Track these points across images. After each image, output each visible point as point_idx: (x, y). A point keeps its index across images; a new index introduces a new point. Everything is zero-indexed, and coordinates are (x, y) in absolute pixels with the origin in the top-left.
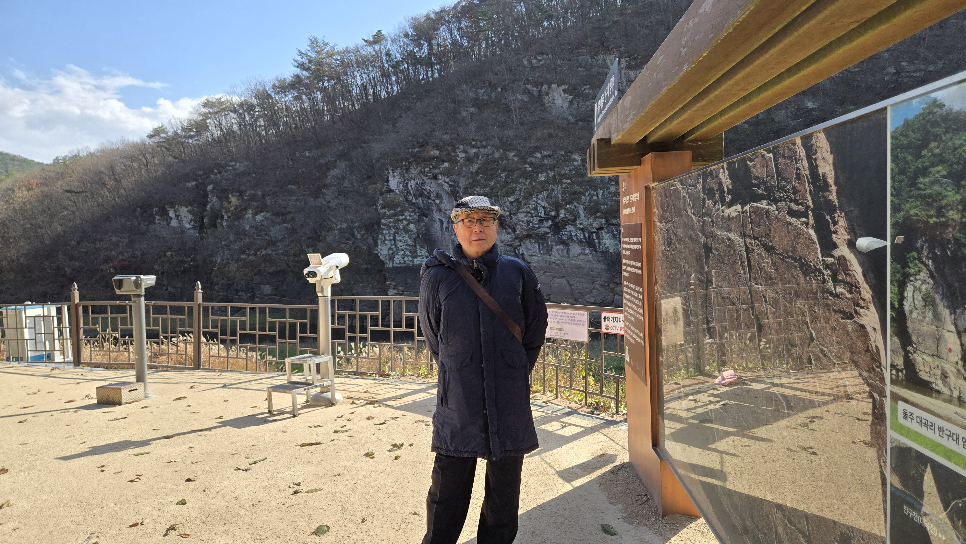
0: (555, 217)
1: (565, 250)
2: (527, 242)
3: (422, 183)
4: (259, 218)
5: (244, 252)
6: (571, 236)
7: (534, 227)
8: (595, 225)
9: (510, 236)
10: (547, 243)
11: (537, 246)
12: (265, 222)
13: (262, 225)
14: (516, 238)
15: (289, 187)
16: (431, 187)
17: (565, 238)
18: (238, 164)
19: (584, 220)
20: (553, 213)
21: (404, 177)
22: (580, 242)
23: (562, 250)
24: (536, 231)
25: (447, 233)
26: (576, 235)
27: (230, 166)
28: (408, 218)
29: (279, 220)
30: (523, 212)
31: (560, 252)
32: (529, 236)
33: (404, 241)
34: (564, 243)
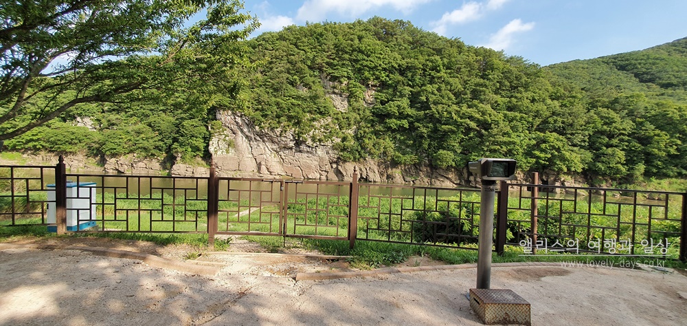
0: (297, 140)
1: (300, 155)
2: (283, 150)
6: (304, 149)
7: (288, 143)
8: (315, 145)
9: (276, 146)
10: (292, 151)
11: (288, 152)
14: (279, 148)
19: (309, 142)
20: (296, 138)
22: (308, 152)
24: (289, 145)
26: (306, 148)
28: (226, 134)
31: (298, 155)
32: (285, 147)
33: (223, 145)
34: (300, 151)
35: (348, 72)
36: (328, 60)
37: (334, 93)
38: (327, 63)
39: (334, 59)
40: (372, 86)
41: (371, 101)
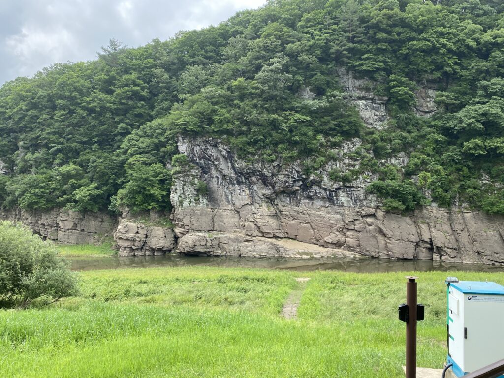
0: (305, 179)
1: (311, 204)
2: (282, 197)
3: (205, 149)
6: (316, 193)
7: (289, 185)
8: (335, 186)
9: (270, 191)
10: (297, 198)
11: (288, 199)
14: (274, 193)
16: (213, 152)
17: (311, 194)
19: (327, 182)
20: (304, 177)
21: (192, 143)
22: (324, 198)
23: (308, 203)
24: (290, 189)
25: (221, 187)
26: (320, 193)
28: (194, 174)
30: (281, 174)
31: (306, 205)
32: (283, 192)
33: (190, 191)
34: (310, 198)
35: (385, 62)
36: (351, 45)
38: (350, 50)
39: (360, 42)
41: (427, 106)
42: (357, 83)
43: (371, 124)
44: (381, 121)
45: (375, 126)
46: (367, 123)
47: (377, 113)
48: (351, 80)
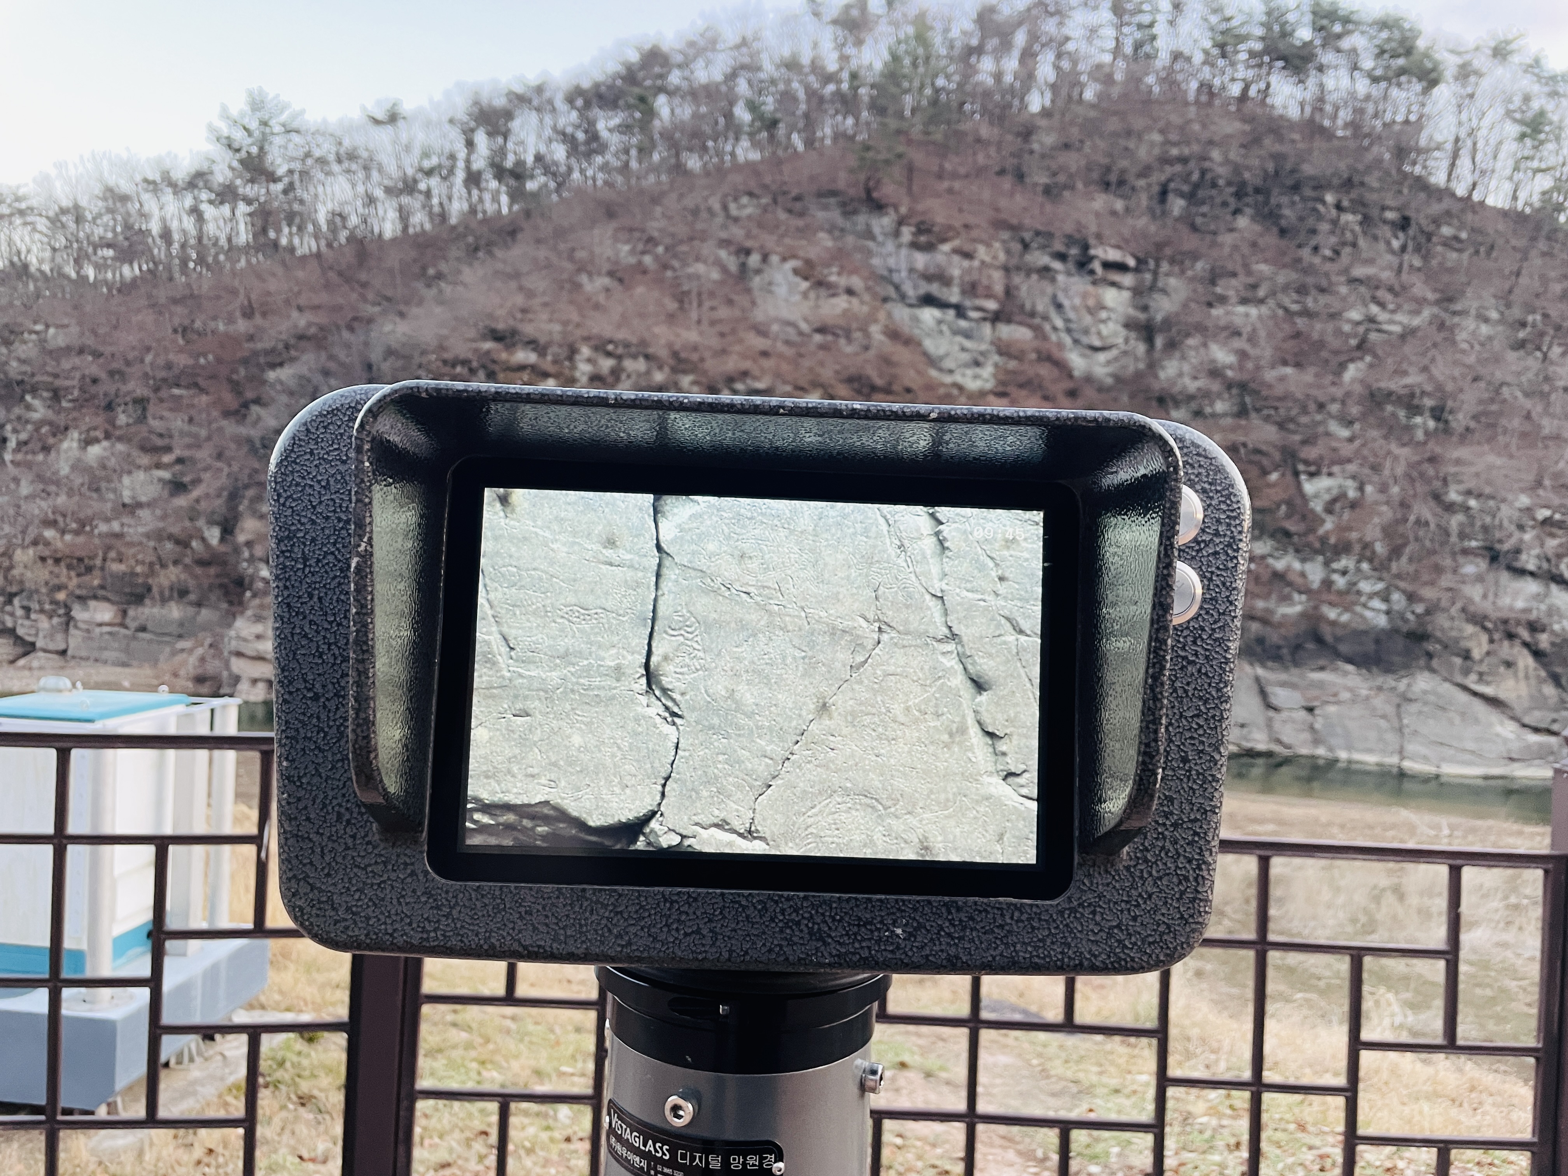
4: (95, 451)
5: (53, 524)
12: (112, 462)
13: (104, 467)
15: (176, 391)
18: (52, 331)
27: (31, 332)
29: (145, 460)
37: (929, 300)
40: (1108, 265)
41: (1099, 333)
42: (921, 260)
43: (951, 372)
44: (977, 364)
45: (958, 378)
46: (941, 370)
47: (968, 344)
48: (904, 252)
